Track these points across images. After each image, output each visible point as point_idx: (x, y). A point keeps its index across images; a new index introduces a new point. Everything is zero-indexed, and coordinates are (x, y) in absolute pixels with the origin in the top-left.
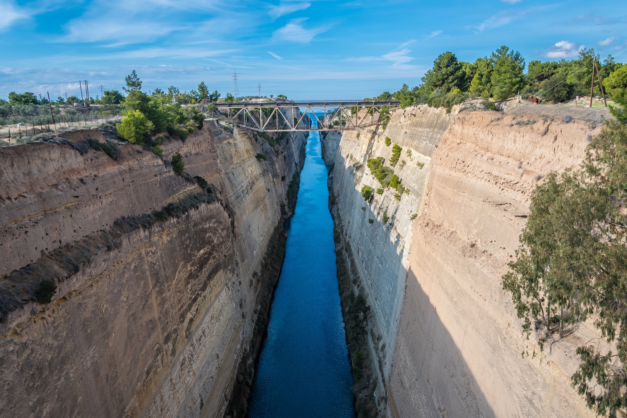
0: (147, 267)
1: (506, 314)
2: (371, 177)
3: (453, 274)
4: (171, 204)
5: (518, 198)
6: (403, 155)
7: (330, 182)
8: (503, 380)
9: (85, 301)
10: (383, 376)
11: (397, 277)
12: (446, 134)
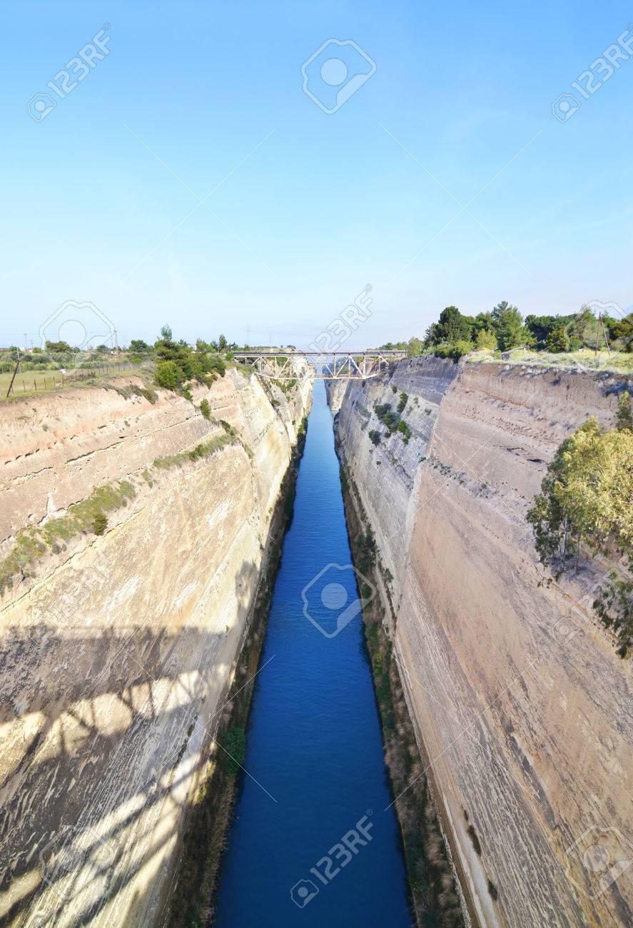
0: (181, 502)
1: (519, 551)
2: (377, 422)
3: (464, 513)
4: (200, 446)
5: (530, 444)
6: (410, 402)
7: (335, 427)
8: (516, 612)
9: (131, 533)
10: (391, 604)
11: (405, 515)
12: (454, 383)
